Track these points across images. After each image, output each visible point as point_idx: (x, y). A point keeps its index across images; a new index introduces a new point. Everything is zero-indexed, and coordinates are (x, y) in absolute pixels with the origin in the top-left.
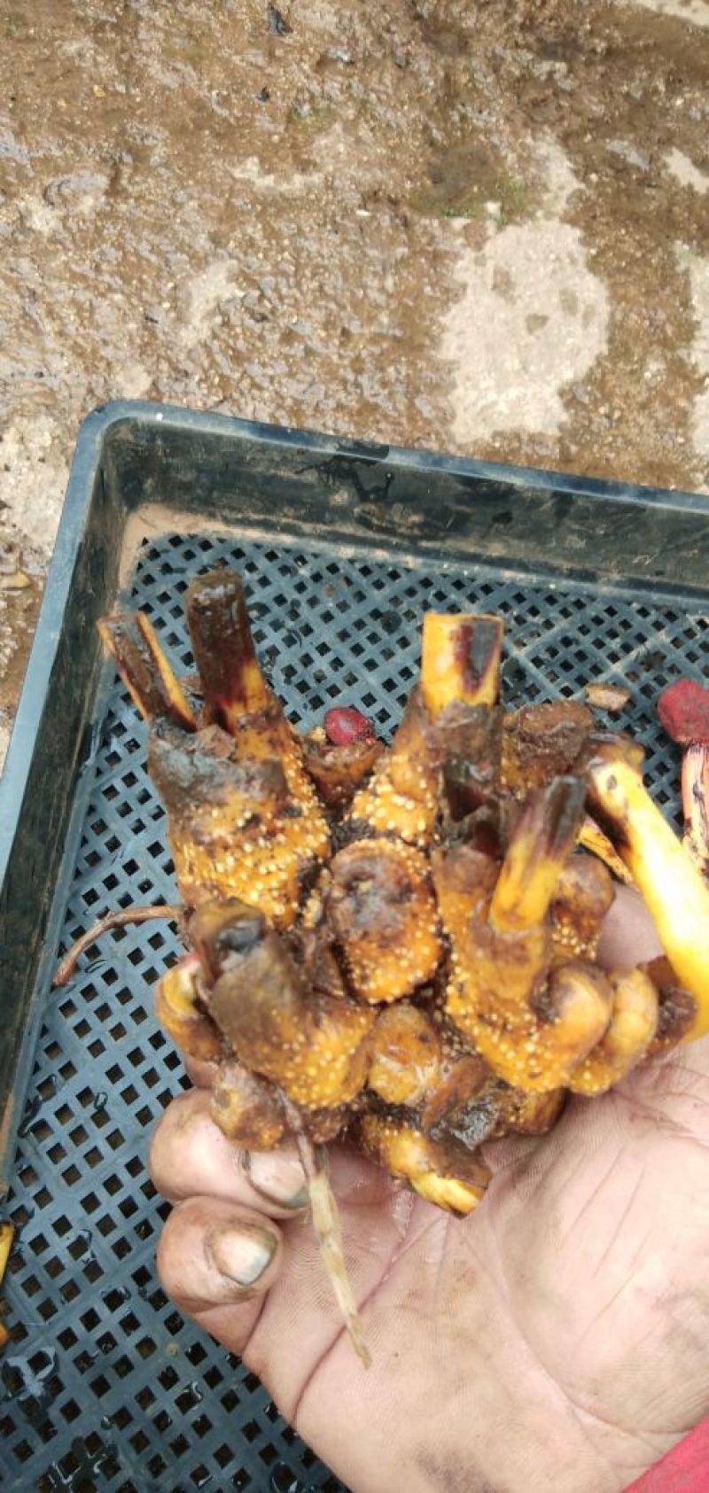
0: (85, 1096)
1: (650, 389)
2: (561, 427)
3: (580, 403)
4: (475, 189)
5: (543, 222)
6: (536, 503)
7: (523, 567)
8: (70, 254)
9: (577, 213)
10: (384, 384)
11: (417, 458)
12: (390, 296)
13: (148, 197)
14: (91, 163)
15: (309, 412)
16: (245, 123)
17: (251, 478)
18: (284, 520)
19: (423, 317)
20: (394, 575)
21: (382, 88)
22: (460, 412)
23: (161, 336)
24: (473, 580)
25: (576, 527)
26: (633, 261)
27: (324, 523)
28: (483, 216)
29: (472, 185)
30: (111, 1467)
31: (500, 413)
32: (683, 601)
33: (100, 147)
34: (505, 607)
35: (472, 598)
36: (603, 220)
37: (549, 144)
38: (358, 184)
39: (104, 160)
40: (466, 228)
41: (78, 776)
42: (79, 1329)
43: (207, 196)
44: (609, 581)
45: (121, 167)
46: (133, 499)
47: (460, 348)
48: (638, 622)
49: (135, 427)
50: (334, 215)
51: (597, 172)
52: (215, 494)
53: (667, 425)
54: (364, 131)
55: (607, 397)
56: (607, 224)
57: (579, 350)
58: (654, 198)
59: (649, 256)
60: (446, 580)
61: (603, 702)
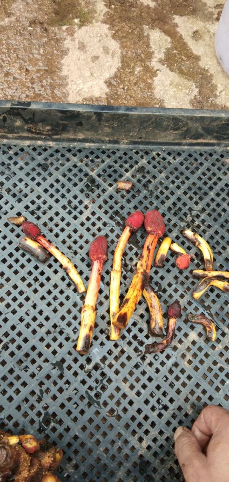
1: (137, 77)
3: (113, 85)
4: (71, 15)
5: (95, 24)
6: (89, 117)
7: (92, 141)
9: (107, 19)
10: (42, 86)
11: (42, 105)
12: (42, 56)
19: (54, 62)
20: (45, 150)
22: (70, 93)
24: (75, 148)
25: (107, 124)
26: (129, 33)
27: (16, 133)
28: (72, 24)
29: (69, 14)
31: (85, 91)
32: (151, 147)
34: (87, 157)
35: (75, 155)
36: (117, 21)
38: (28, 19)
40: (67, 29)
44: (124, 143)
47: (69, 70)
48: (135, 157)
50: (20, 31)
51: (114, 5)
53: (144, 89)
55: (123, 82)
56: (119, 22)
57: (111, 66)
58: (135, 11)
59: (134, 31)
60: (64, 149)
61: (123, 187)
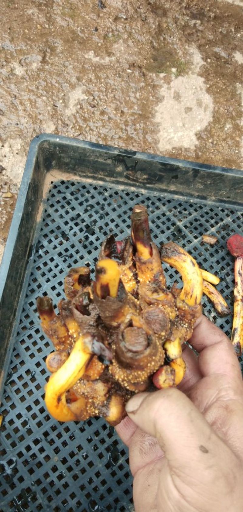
0: (28, 372)
1: (227, 134)
2: (196, 146)
3: (202, 138)
4: (168, 63)
5: (191, 75)
6: (187, 172)
7: (182, 194)
8: (28, 83)
9: (203, 73)
10: (135, 130)
11: (146, 156)
12: (138, 100)
13: (55, 64)
14: (36, 52)
15: (109, 139)
16: (89, 39)
17: (89, 161)
18: (100, 176)
19: (149, 107)
20: (137, 196)
21: (137, 28)
22: (161, 140)
23: (59, 112)
24: (164, 198)
25: (200, 181)
26: (222, 90)
27: (114, 178)
28: (170, 73)
29: (167, 62)
30: (34, 499)
31: (175, 141)
32: (236, 207)
33: (39, 46)
34: (175, 208)
35: (164, 204)
36: (212, 75)
37: (194, 49)
38: (128, 61)
39: (40, 51)
40: (164, 77)
41: (27, 262)
42: (24, 451)
43: (76, 64)
44: (211, 199)
45: (46, 53)
46: (48, 168)
47: (162, 118)
48: (221, 214)
49: (49, 143)
50: (119, 72)
51: (210, 59)
52: (76, 167)
53: (232, 146)
54: (130, 43)
55: (212, 136)
56: (213, 77)
57: (203, 120)
58: (229, 68)
59: (227, 88)
60: (155, 198)
61: (208, 241)
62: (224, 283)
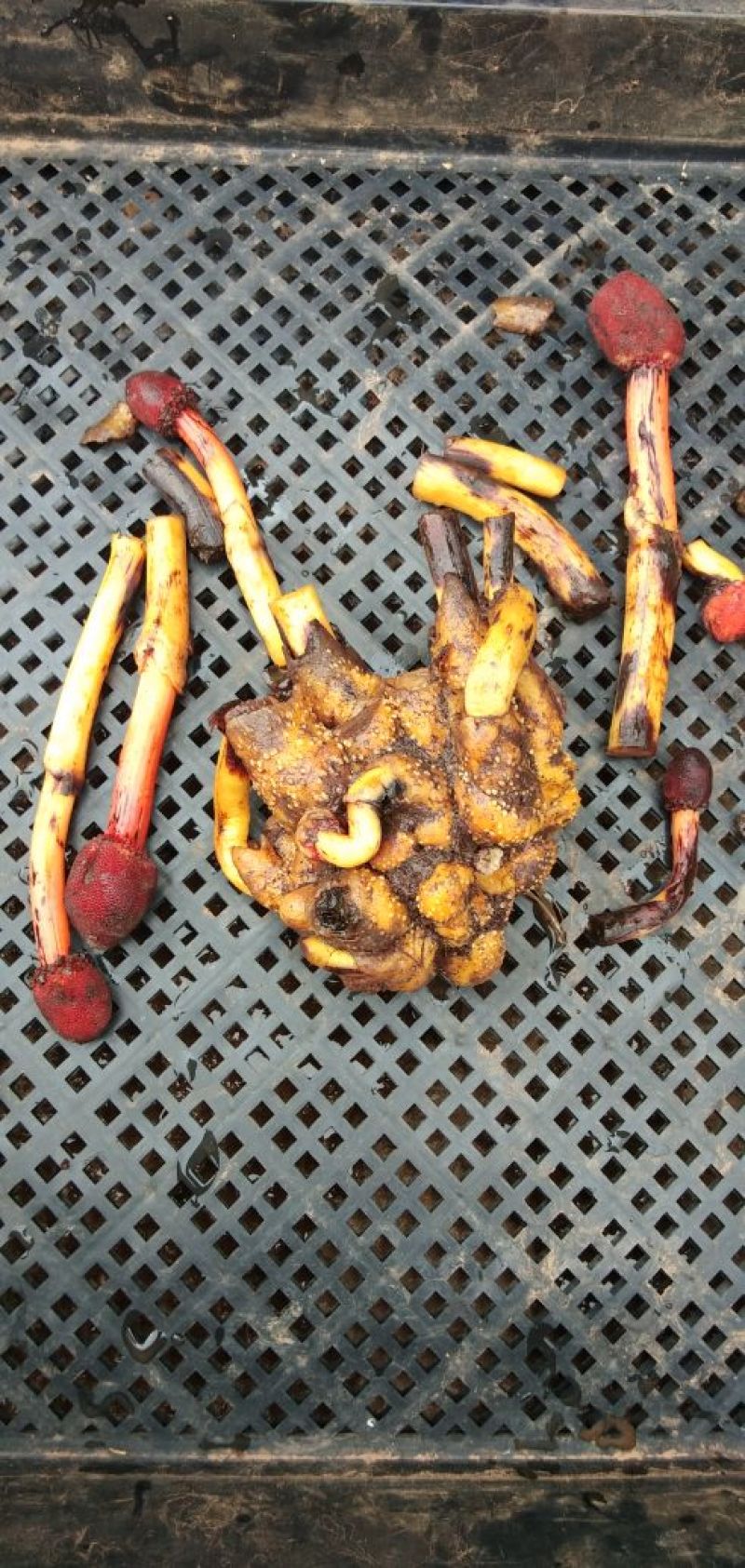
6: (389, 33)
7: (400, 141)
18: (56, 116)
20: (222, 178)
24: (333, 170)
25: (460, 65)
27: (111, 113)
32: (634, 165)
34: (380, 204)
35: (332, 197)
44: (526, 147)
48: (569, 203)
60: (295, 175)
61: (517, 321)
62: (588, 485)
